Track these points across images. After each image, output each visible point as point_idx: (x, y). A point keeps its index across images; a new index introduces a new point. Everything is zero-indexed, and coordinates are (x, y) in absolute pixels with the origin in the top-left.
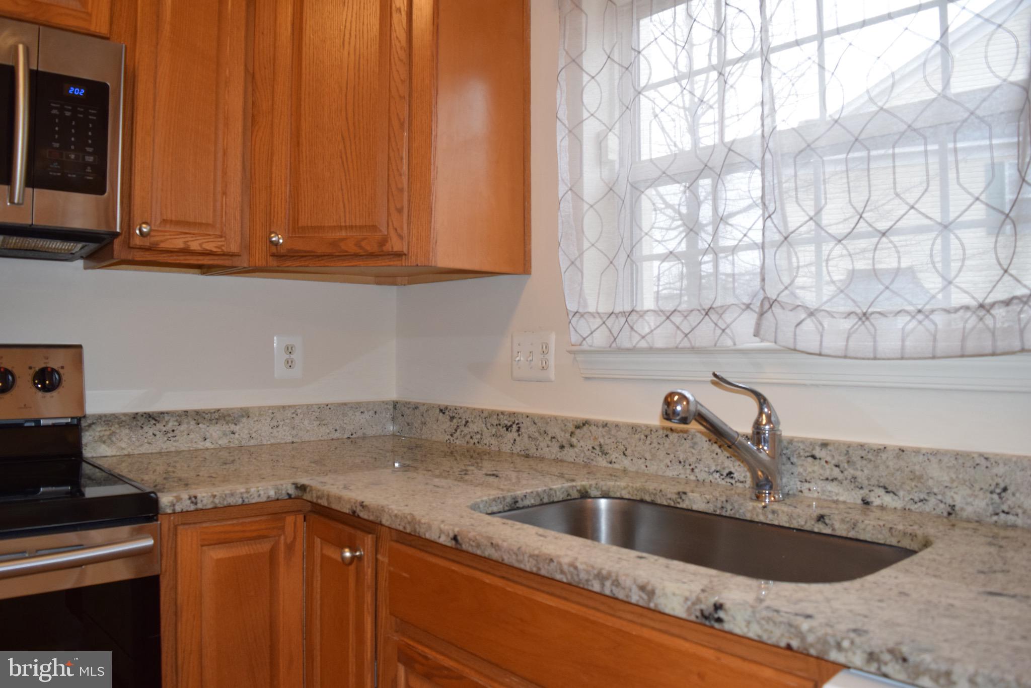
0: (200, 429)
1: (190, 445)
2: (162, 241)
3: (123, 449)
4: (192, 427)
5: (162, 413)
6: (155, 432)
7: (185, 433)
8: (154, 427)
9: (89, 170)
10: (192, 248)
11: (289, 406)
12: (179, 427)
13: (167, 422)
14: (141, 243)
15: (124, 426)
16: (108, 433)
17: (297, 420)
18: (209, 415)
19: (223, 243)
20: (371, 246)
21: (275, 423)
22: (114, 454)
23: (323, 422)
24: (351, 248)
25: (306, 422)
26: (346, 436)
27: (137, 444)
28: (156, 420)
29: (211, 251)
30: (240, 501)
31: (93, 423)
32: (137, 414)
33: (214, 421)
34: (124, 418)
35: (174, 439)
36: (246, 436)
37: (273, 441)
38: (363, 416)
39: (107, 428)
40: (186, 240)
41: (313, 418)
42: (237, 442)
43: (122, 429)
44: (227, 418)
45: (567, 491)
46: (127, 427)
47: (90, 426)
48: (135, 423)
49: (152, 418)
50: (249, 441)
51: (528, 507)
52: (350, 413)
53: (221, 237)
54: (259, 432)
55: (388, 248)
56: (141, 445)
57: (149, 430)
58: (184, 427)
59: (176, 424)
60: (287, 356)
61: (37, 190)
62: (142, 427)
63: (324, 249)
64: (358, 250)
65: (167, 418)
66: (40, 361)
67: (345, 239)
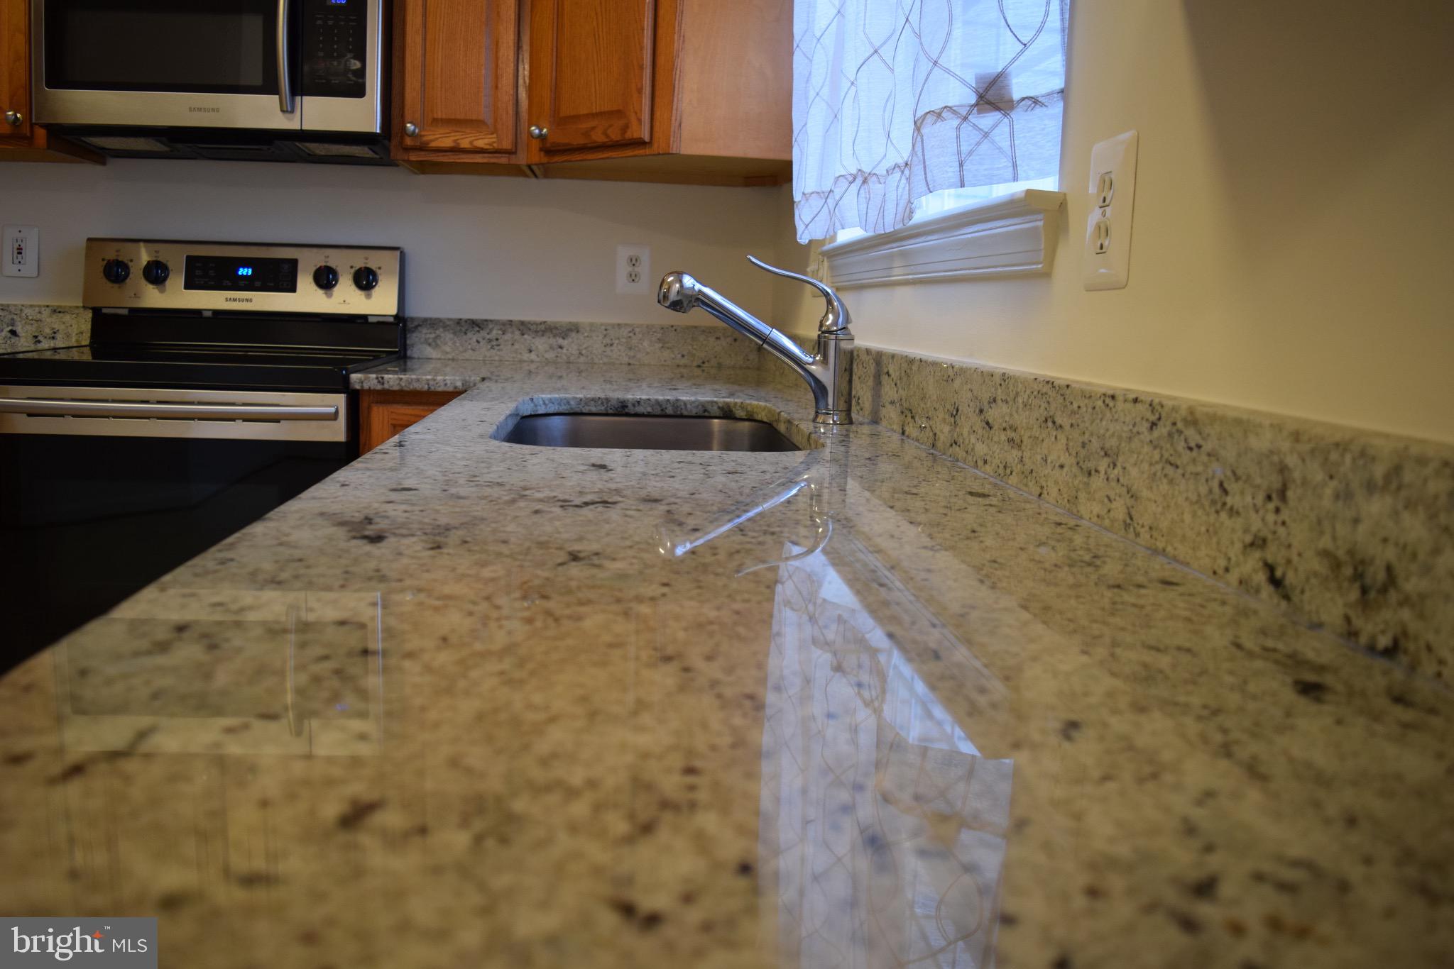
0: (526, 340)
1: (514, 355)
2: (432, 141)
3: (447, 353)
4: (516, 337)
5: (486, 321)
6: (478, 339)
7: (510, 343)
8: (478, 335)
9: (351, 74)
10: (462, 146)
11: (626, 325)
12: (503, 336)
13: (491, 330)
14: (412, 144)
15: (448, 330)
16: (433, 336)
17: (634, 341)
18: (535, 326)
19: (494, 140)
20: (615, 135)
21: (608, 341)
22: (439, 356)
23: (667, 345)
24: (598, 137)
25: (646, 344)
26: (695, 364)
27: (461, 349)
28: (480, 327)
29: (482, 148)
31: (419, 325)
32: (461, 319)
33: (540, 333)
34: (448, 323)
35: (498, 348)
36: (576, 352)
37: (606, 360)
38: (719, 342)
39: (432, 331)
40: (456, 138)
41: (653, 339)
42: (565, 357)
43: (447, 333)
44: (554, 331)
45: (703, 406)
46: (451, 331)
47: (417, 327)
48: (459, 328)
49: (476, 325)
50: (579, 357)
51: (642, 415)
52: (702, 338)
53: (491, 133)
54: (590, 349)
55: (629, 135)
56: (465, 351)
57: (473, 337)
58: (508, 336)
59: (500, 332)
60: (630, 269)
61: (304, 98)
62: (466, 334)
63: (581, 141)
64: (605, 140)
65: (491, 326)
66: (359, 260)
67: (593, 128)
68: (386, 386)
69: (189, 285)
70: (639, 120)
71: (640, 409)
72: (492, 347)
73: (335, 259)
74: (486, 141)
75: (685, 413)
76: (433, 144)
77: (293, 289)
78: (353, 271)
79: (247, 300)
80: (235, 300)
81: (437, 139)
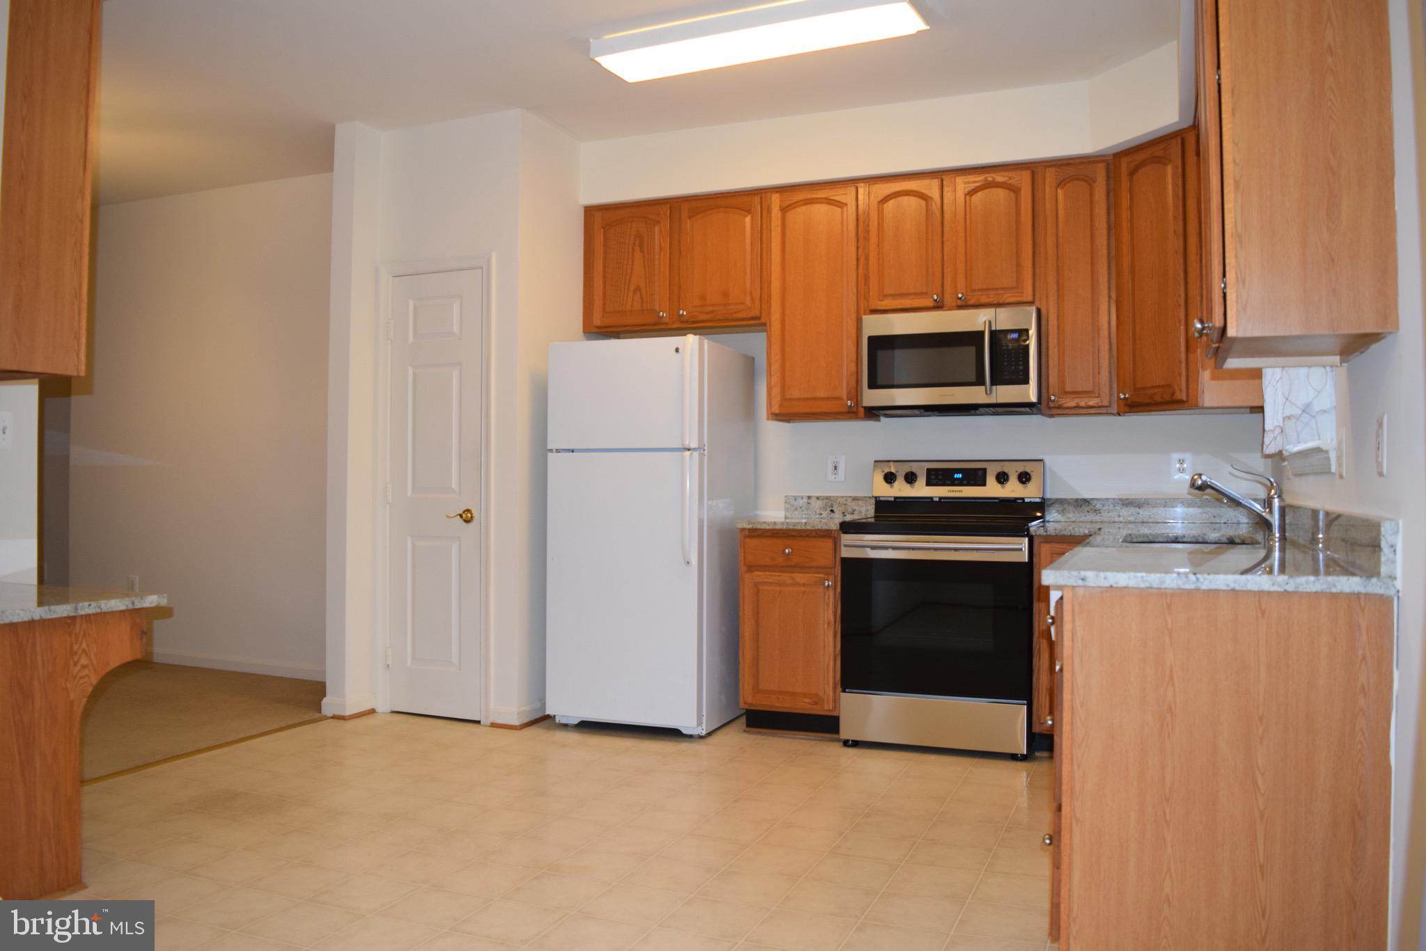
0: (1116, 509)
1: (1110, 519)
2: (1064, 403)
3: (1070, 517)
4: (1111, 508)
5: (1093, 499)
6: (1088, 510)
7: (1107, 511)
8: (1088, 507)
9: (1021, 373)
10: (1081, 405)
12: (1103, 508)
13: (1096, 505)
14: (1054, 405)
15: (1070, 505)
16: (1062, 508)
18: (1122, 502)
19: (1098, 401)
20: (1167, 398)
22: (1065, 520)
24: (1158, 398)
26: (1222, 521)
27: (1078, 516)
28: (1089, 503)
29: (1092, 406)
30: (1069, 534)
32: (1078, 499)
33: (1126, 505)
34: (1070, 501)
35: (1100, 515)
36: (1147, 516)
39: (1059, 506)
40: (1078, 401)
41: (1196, 507)
43: (1070, 507)
45: (1218, 538)
46: (1072, 506)
47: (1052, 504)
48: (1077, 504)
49: (1087, 502)
50: (1149, 519)
51: (1186, 542)
53: (1098, 397)
54: (1156, 514)
55: (1175, 398)
56: (1081, 517)
57: (1085, 509)
58: (1106, 508)
59: (1101, 506)
60: (1179, 466)
61: (998, 387)
62: (1081, 507)
63: (1147, 401)
64: (1162, 400)
65: (1095, 502)
66: (1021, 468)
67: (1156, 393)
68: (1048, 533)
69: (928, 484)
70: (1181, 391)
71: (1185, 540)
72: (1097, 514)
73: (1006, 468)
74: (1094, 402)
75: (1209, 541)
76: (1065, 406)
77: (984, 484)
78: (1017, 474)
79: (960, 491)
80: (953, 491)
81: (1067, 402)
